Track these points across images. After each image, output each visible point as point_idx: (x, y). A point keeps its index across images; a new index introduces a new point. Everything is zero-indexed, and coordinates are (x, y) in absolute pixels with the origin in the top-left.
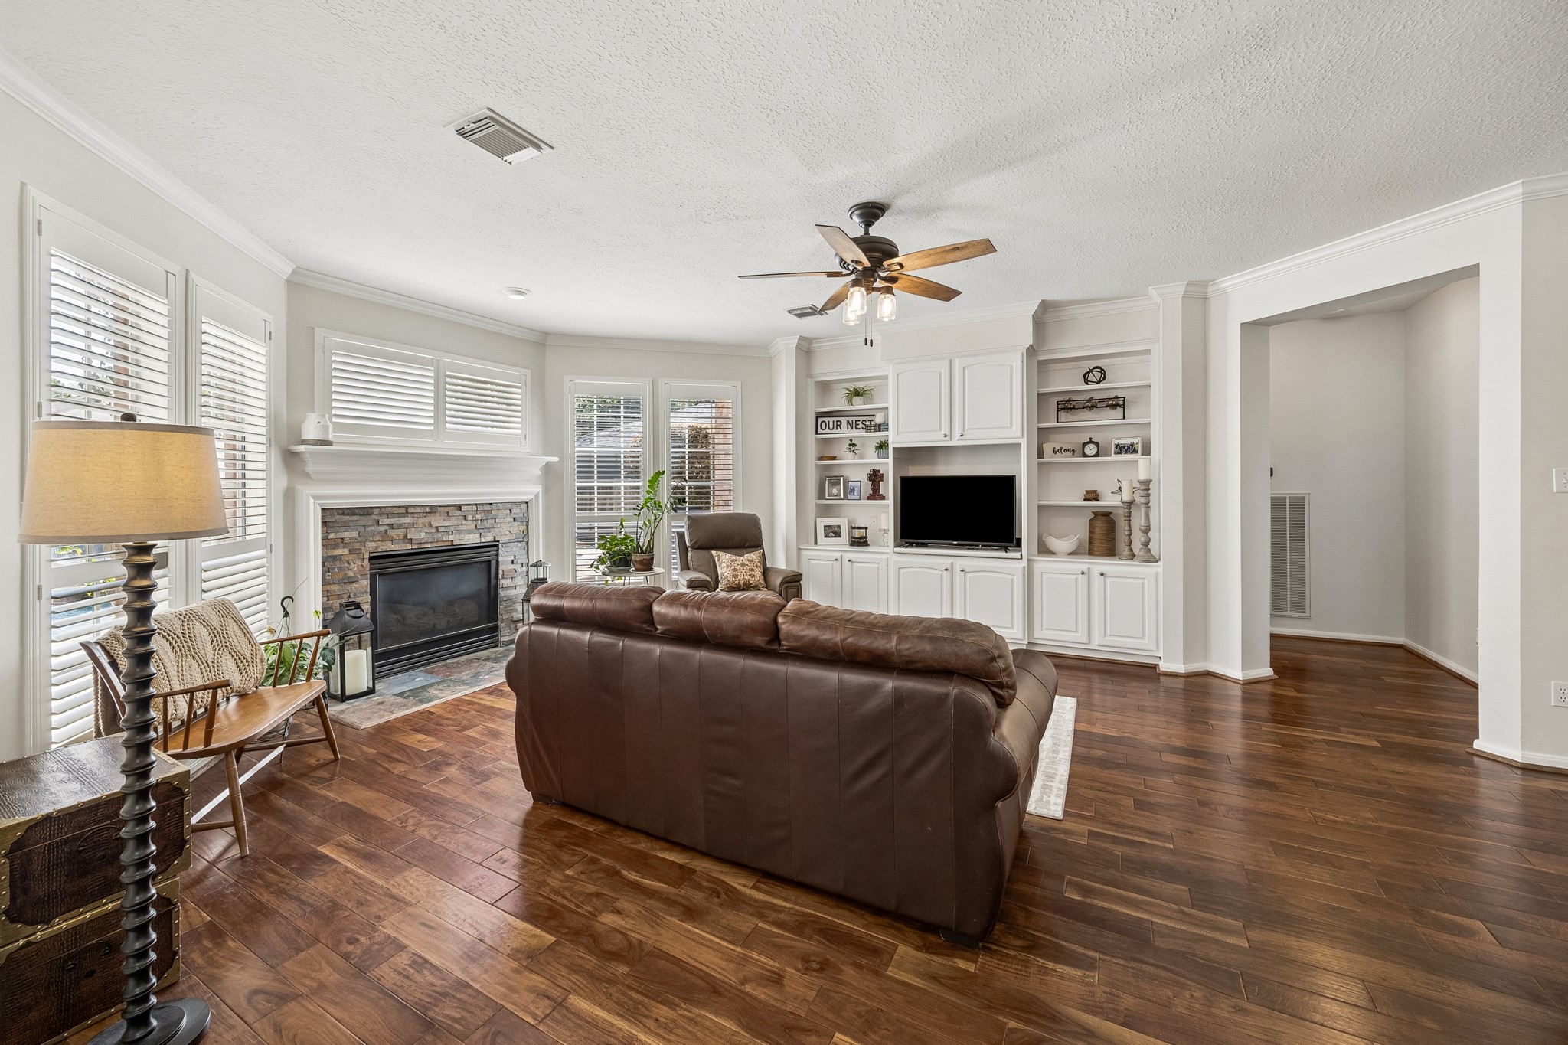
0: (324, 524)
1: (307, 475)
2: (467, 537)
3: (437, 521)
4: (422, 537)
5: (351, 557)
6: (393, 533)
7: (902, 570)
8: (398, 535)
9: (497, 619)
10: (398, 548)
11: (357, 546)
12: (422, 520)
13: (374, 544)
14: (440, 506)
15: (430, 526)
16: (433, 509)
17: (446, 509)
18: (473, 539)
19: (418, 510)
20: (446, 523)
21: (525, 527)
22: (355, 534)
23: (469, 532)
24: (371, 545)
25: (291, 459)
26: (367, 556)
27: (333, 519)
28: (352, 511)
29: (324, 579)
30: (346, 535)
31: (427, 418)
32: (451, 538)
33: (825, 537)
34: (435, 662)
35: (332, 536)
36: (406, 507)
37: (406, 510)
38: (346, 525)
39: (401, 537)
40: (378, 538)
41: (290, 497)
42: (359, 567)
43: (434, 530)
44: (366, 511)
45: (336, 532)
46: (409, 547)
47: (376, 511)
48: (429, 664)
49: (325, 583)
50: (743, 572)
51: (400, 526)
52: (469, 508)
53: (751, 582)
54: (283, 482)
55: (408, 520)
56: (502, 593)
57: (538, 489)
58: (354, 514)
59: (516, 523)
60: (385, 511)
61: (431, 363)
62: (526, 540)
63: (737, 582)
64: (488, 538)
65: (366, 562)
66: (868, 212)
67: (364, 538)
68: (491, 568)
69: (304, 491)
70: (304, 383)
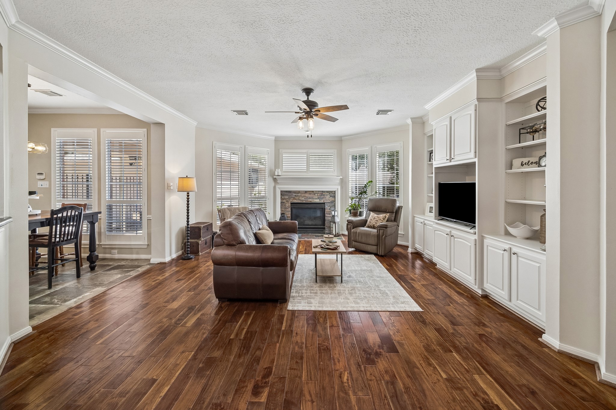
0: (281, 194)
1: (278, 183)
2: (315, 200)
3: (307, 195)
4: (302, 199)
5: (287, 202)
6: (296, 198)
7: (436, 232)
8: (297, 198)
9: (325, 226)
10: (297, 201)
11: (288, 200)
12: (303, 195)
13: (292, 200)
14: (308, 191)
15: (305, 197)
16: (306, 192)
17: (310, 192)
18: (317, 201)
19: (302, 192)
20: (309, 196)
21: (334, 199)
22: (287, 197)
23: (316, 199)
24: (291, 200)
25: (275, 180)
26: (290, 203)
27: (283, 193)
28: (286, 191)
29: (281, 207)
30: (286, 197)
31: (304, 167)
32: (311, 200)
33: (430, 212)
34: (306, 233)
35: (283, 197)
36: (299, 191)
38: (286, 195)
39: (298, 199)
40: (292, 198)
41: (275, 188)
42: (288, 205)
43: (306, 198)
44: (290, 192)
45: (284, 196)
46: (300, 201)
47: (292, 192)
48: (305, 233)
49: (281, 208)
50: (373, 221)
51: (298, 196)
52: (316, 192)
53: (375, 225)
54: (273, 185)
55: (299, 194)
56: (326, 218)
57: (339, 187)
58: (287, 192)
59: (331, 197)
60: (295, 192)
61: (305, 153)
62: (334, 203)
63: (370, 225)
64: (322, 201)
65: (290, 204)
66: (308, 91)
67: (289, 198)
68: (323, 210)
69: (277, 186)
70: (278, 162)
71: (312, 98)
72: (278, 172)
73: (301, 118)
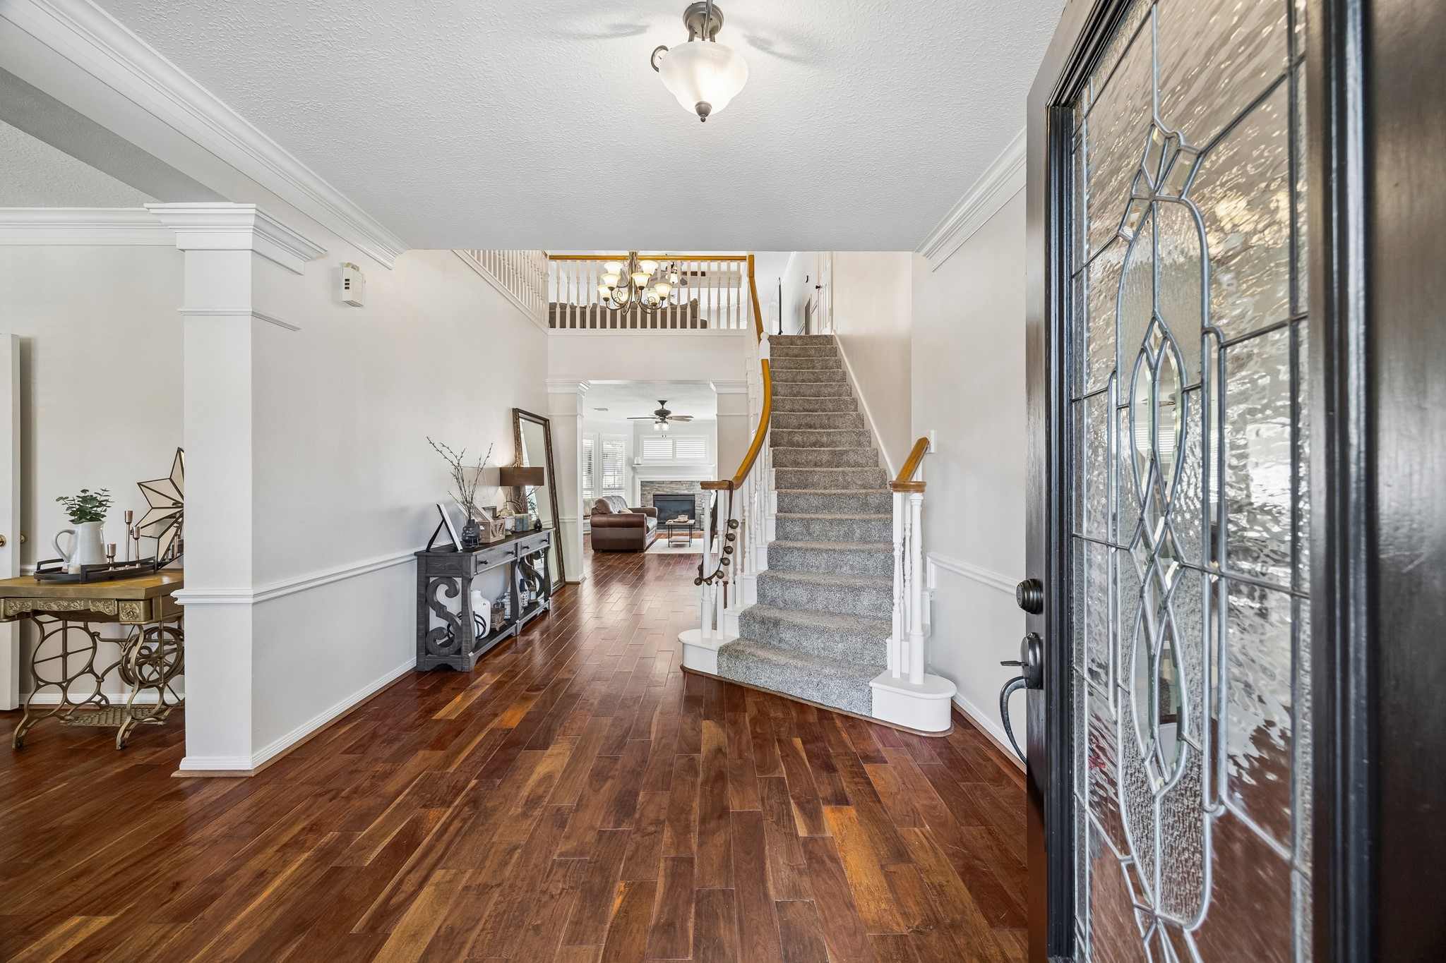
0: (642, 485)
1: (638, 472)
3: (673, 486)
4: (667, 491)
5: (648, 493)
8: (661, 489)
10: (661, 492)
12: (668, 486)
14: (674, 482)
16: (672, 482)
17: (676, 483)
18: (686, 492)
19: (667, 482)
20: (676, 487)
22: (649, 488)
23: (684, 490)
25: (634, 469)
26: (652, 494)
27: (644, 484)
28: (648, 482)
31: (670, 454)
35: (643, 488)
37: (663, 482)
38: (647, 486)
40: (655, 490)
41: (633, 478)
42: (650, 496)
43: (672, 489)
44: (652, 482)
45: (645, 487)
46: (664, 492)
47: (655, 482)
51: (661, 487)
52: (684, 483)
54: (632, 474)
55: (664, 485)
56: (696, 510)
60: (659, 482)
64: (691, 493)
66: (663, 403)
67: (651, 490)
68: (693, 502)
69: (637, 477)
70: (637, 448)
71: (666, 407)
72: (638, 461)
73: (656, 422)
